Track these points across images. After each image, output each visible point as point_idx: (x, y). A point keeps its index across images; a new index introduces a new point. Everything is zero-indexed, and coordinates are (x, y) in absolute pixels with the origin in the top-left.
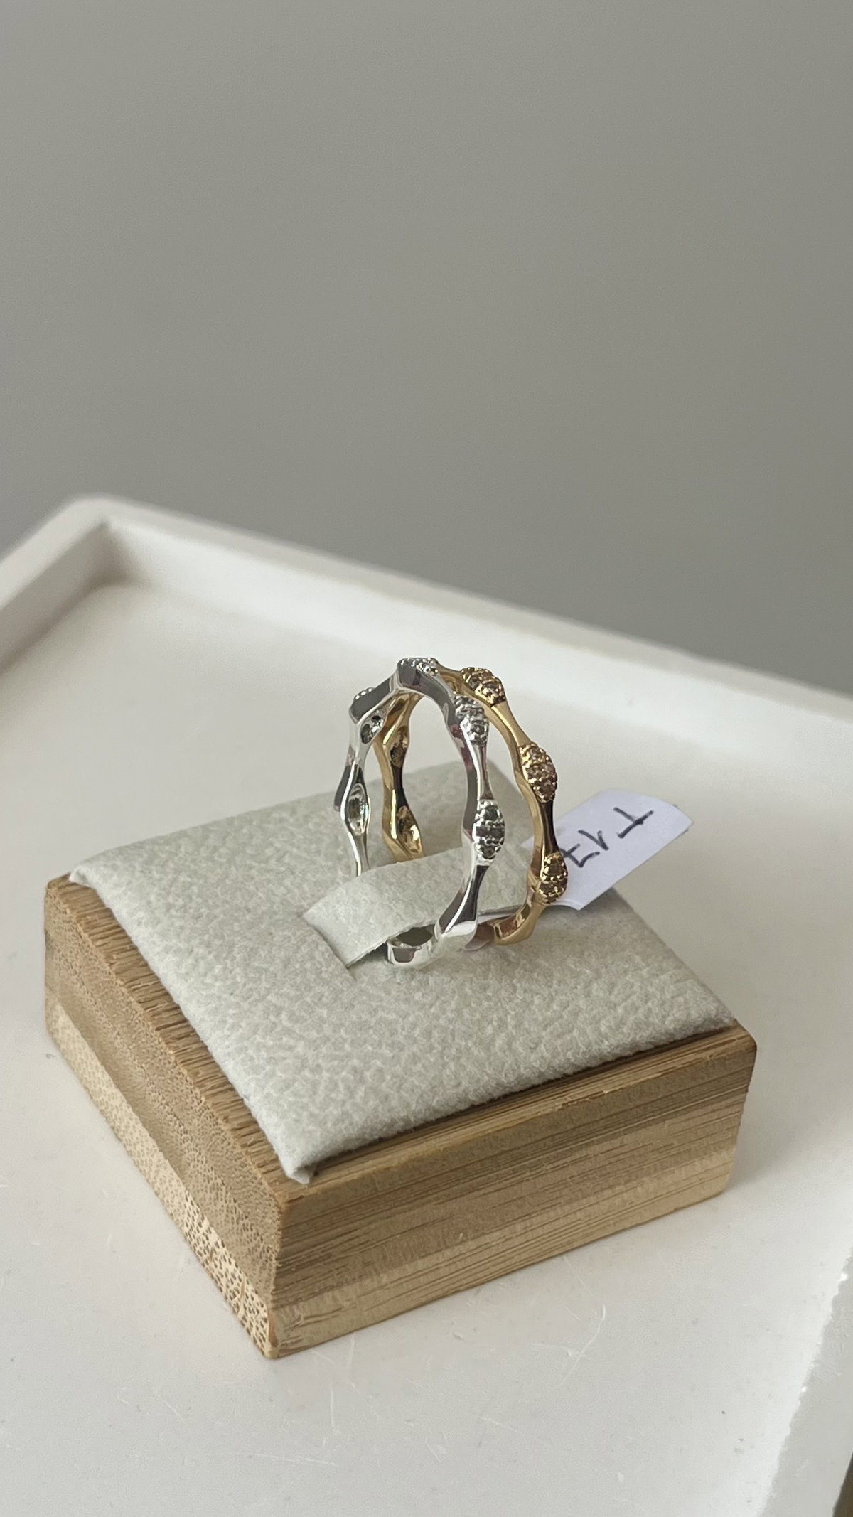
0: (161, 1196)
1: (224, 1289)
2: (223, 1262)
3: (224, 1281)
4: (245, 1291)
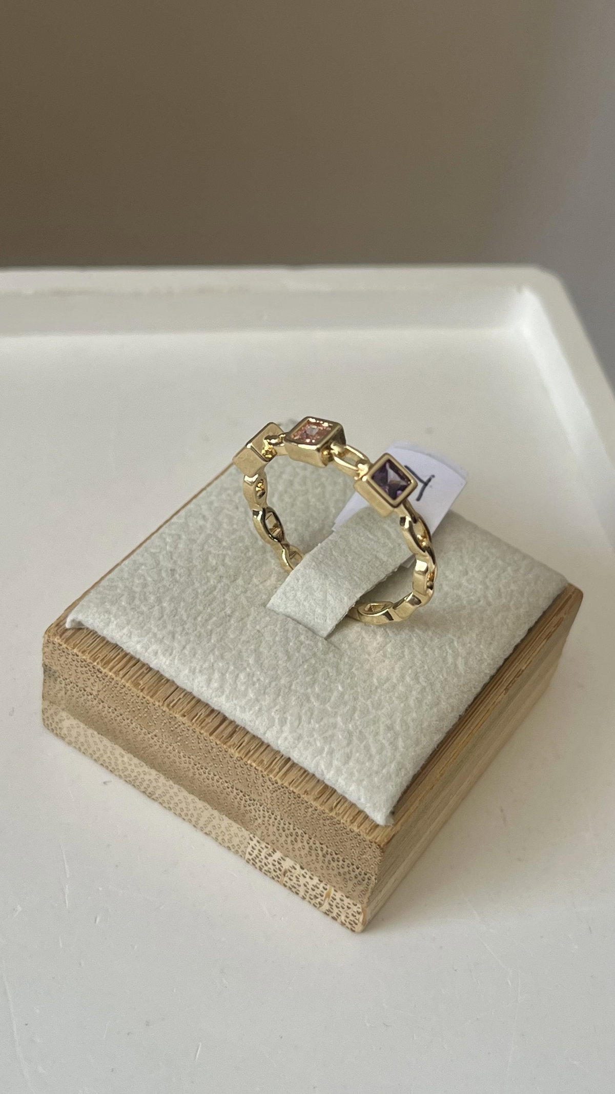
0: (214, 835)
1: (302, 893)
2: (301, 878)
3: (302, 890)
4: (332, 895)
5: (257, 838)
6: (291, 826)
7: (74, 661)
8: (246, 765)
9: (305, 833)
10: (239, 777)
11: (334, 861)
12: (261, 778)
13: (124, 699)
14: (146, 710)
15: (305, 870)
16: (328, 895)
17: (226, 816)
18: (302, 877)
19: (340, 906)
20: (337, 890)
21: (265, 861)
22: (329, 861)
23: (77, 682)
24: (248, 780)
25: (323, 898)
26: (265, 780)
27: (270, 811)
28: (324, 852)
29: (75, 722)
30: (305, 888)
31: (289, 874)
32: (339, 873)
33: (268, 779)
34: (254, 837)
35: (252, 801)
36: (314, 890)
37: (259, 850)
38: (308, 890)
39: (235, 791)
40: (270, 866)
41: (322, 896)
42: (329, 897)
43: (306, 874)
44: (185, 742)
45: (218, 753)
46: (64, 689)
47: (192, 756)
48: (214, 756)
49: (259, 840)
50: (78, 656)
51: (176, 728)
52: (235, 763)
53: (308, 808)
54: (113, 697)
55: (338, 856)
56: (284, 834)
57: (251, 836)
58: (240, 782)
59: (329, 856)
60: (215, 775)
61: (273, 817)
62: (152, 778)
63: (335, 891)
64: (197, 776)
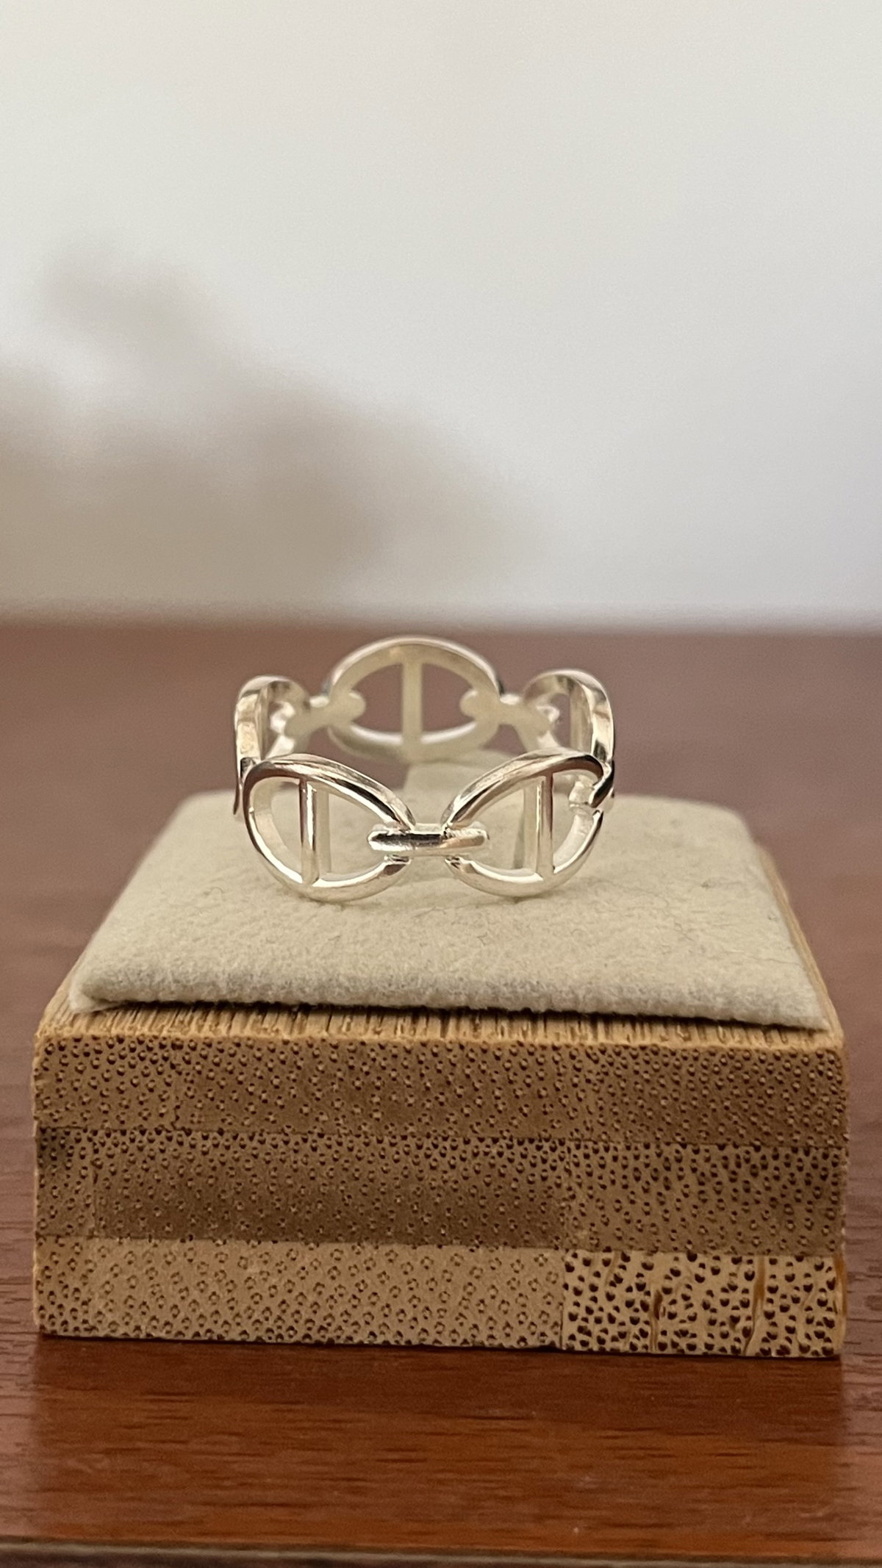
5: (582, 1254)
6: (653, 1150)
7: (112, 1062)
8: (531, 1054)
9: (684, 1146)
10: (521, 1103)
11: (755, 1175)
12: (569, 1063)
13: (240, 1083)
14: (293, 1076)
15: (701, 1258)
16: (759, 1290)
17: (505, 1244)
18: (695, 1284)
19: (788, 1301)
20: (774, 1257)
21: (608, 1307)
22: (747, 1182)
23: (123, 1122)
24: (543, 1093)
25: (749, 1311)
26: (578, 1066)
27: (601, 1145)
28: (732, 1166)
29: (122, 1250)
30: (708, 1314)
31: (667, 1299)
32: (773, 1199)
33: (582, 1056)
34: (575, 1256)
35: (560, 1149)
36: (725, 1303)
37: (594, 1288)
38: (714, 1316)
39: (518, 1149)
40: (625, 1315)
41: (745, 1304)
42: (762, 1295)
43: (702, 1266)
44: (390, 1099)
45: (468, 1071)
46: (90, 1172)
47: (411, 1129)
48: (461, 1087)
49: (587, 1255)
50: (121, 1040)
51: (367, 1073)
52: (508, 1070)
53: (678, 1068)
54: (212, 1099)
55: (764, 1151)
56: (637, 1187)
57: (569, 1258)
58: (525, 1115)
59: (745, 1166)
60: (467, 1142)
61: (608, 1156)
62: (320, 1276)
63: (773, 1262)
64: (427, 1174)
